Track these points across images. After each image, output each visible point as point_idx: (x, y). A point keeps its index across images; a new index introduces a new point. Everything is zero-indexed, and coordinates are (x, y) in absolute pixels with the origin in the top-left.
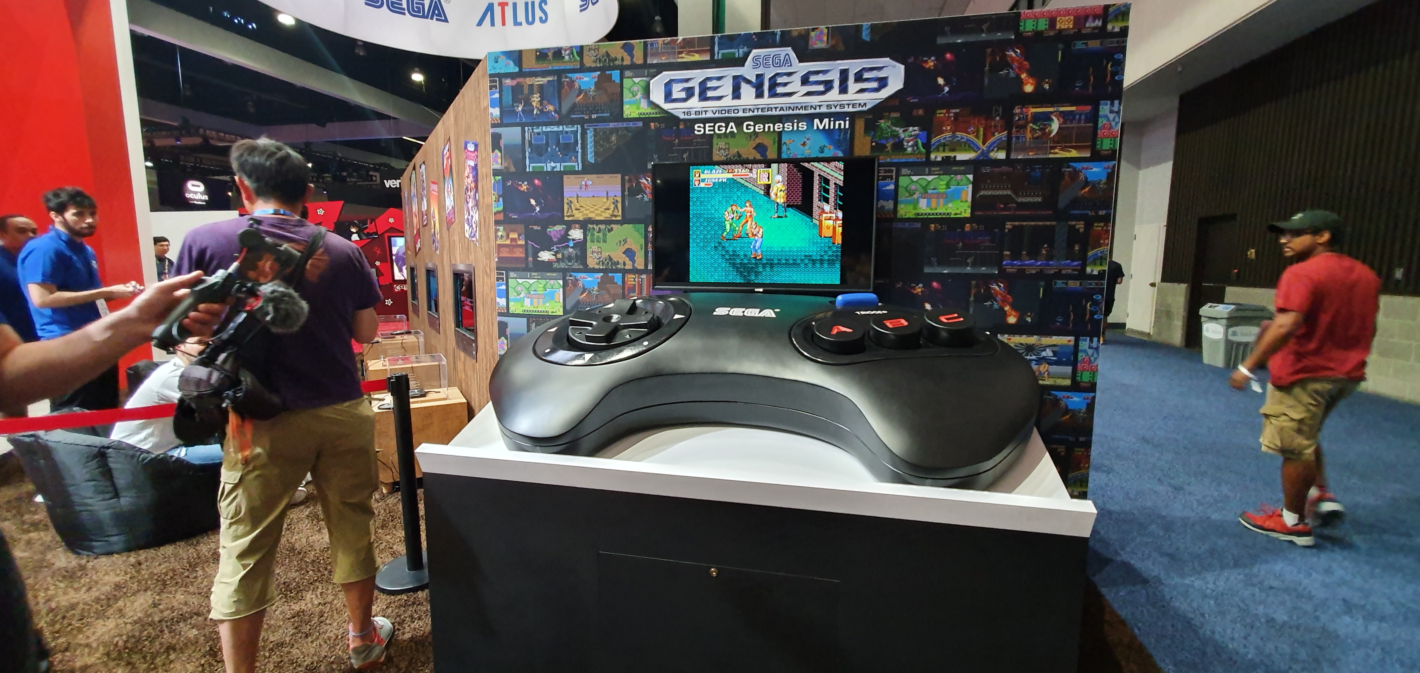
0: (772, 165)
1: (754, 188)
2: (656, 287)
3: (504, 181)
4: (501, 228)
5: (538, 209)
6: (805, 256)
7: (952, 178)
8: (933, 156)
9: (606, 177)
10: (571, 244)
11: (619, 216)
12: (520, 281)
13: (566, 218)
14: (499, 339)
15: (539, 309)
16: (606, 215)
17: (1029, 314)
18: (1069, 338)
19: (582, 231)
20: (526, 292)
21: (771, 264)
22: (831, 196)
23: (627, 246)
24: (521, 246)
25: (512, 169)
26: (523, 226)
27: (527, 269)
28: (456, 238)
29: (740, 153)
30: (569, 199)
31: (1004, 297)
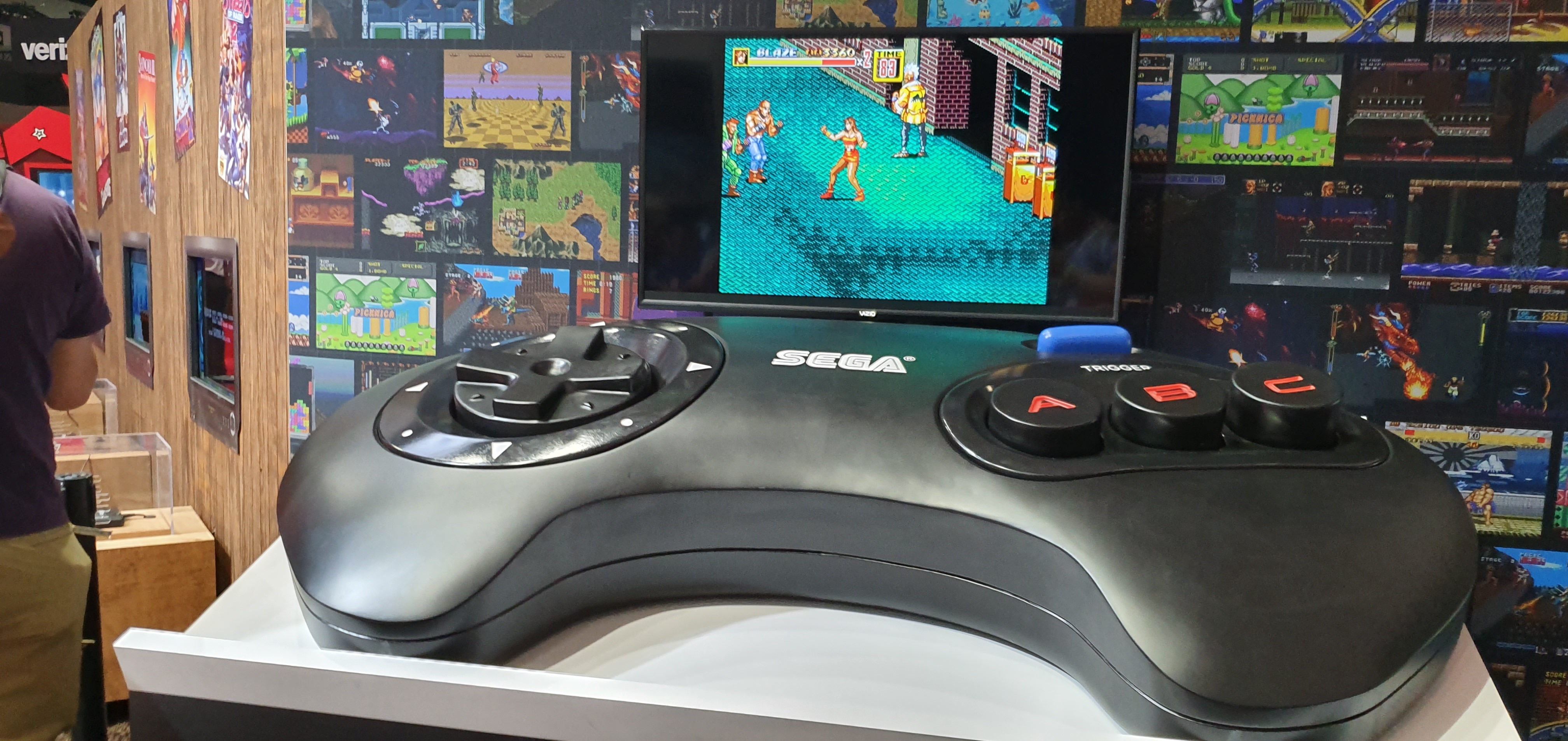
0: (906, 41)
1: (865, 91)
2: (646, 301)
3: (311, 58)
4: (303, 161)
5: (385, 121)
6: (972, 242)
7: (1296, 80)
8: (1256, 33)
9: (539, 55)
10: (458, 201)
11: (566, 142)
12: (342, 278)
13: (447, 144)
14: (292, 404)
15: (384, 341)
16: (535, 141)
17: (1454, 379)
18: (1541, 433)
19: (482, 172)
20: (355, 302)
21: (896, 257)
22: (1034, 113)
23: (581, 210)
24: (344, 202)
25: (331, 33)
26: (350, 158)
27: (357, 253)
28: (197, 179)
29: (837, 13)
30: (456, 102)
31: (1403, 340)
